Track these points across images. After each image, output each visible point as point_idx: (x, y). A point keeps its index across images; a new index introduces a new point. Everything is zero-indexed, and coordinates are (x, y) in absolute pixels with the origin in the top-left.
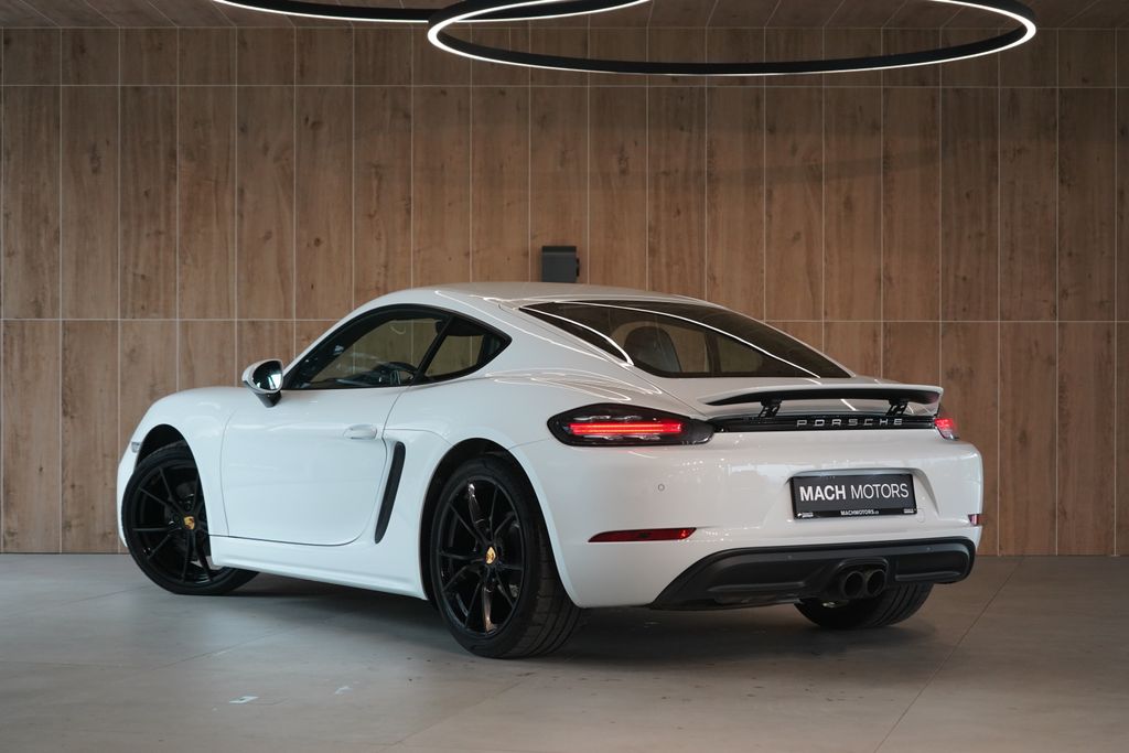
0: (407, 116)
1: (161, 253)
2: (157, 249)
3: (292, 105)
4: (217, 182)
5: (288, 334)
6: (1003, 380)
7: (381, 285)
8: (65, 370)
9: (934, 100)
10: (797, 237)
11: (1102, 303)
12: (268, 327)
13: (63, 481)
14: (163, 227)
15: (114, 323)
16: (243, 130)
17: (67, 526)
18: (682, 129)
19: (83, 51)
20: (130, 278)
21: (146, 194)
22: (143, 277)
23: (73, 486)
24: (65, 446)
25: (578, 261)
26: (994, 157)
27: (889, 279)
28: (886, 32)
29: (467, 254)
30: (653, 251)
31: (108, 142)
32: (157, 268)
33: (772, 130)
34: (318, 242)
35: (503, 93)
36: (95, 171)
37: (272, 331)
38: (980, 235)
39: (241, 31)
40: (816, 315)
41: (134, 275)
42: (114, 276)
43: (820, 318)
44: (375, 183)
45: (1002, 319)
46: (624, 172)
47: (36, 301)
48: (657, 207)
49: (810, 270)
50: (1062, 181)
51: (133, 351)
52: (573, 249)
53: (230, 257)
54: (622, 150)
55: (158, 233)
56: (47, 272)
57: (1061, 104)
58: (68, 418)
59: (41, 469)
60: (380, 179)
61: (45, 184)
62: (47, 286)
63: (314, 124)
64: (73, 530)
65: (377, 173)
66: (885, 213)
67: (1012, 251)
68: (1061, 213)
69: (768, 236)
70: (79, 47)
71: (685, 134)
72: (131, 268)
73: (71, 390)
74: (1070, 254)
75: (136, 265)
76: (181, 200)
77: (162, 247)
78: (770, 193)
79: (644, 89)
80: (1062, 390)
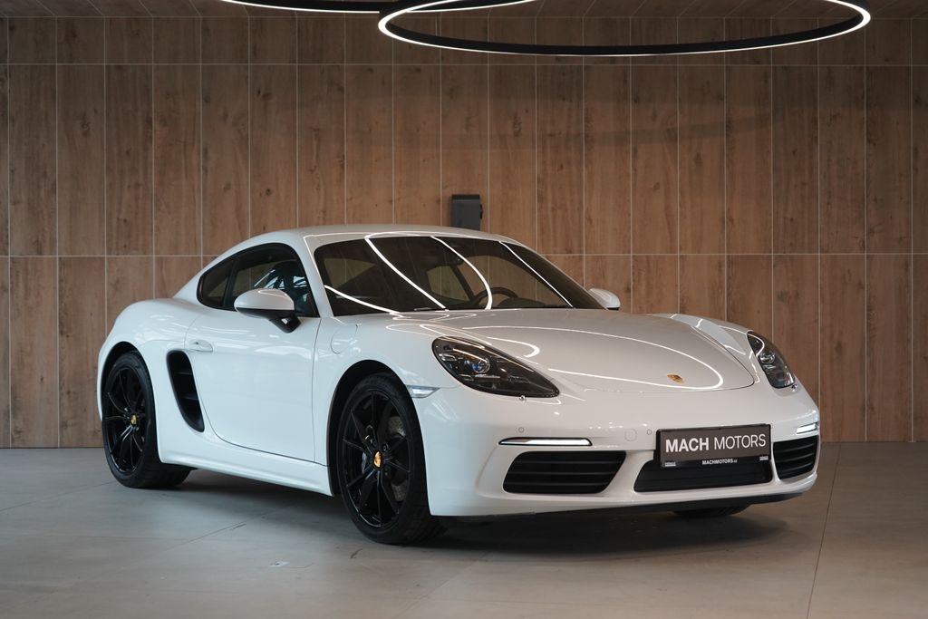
0: (341, 89)
1: (140, 202)
2: (137, 199)
3: (247, 80)
4: (185, 142)
6: (823, 301)
8: (61, 297)
9: (766, 77)
10: (657, 186)
11: (901, 239)
13: (61, 388)
14: (141, 180)
15: (102, 259)
16: (207, 100)
17: (64, 425)
18: (564, 99)
19: (74, 36)
20: (114, 222)
21: (128, 153)
22: (125, 221)
23: (69, 393)
24: (61, 360)
25: (481, 206)
26: (814, 121)
27: (731, 220)
28: (728, 21)
29: (391, 201)
30: (541, 199)
31: (96, 111)
32: (137, 214)
33: (636, 100)
34: (269, 192)
35: (418, 70)
36: (86, 134)
38: (804, 184)
39: (204, 20)
40: (672, 250)
41: (118, 219)
42: (101, 220)
43: (676, 252)
44: (315, 143)
45: (821, 252)
46: (517, 134)
47: (37, 241)
48: (544, 163)
49: (668, 213)
50: (869, 141)
51: (118, 281)
52: (477, 197)
53: (197, 204)
54: (516, 116)
55: (138, 185)
56: (46, 217)
57: (868, 79)
58: (64, 337)
59: (42, 379)
60: (319, 140)
61: (43, 145)
62: (46, 229)
63: (264, 96)
64: (69, 429)
65: (316, 135)
66: (728, 166)
67: (830, 197)
68: (868, 167)
69: (634, 185)
70: (71, 33)
71: (567, 103)
72: (115, 214)
73: (66, 314)
74: (875, 200)
75: (119, 211)
76: (156, 158)
77: (141, 196)
78: (635, 151)
79: (533, 67)
80: (870, 309)
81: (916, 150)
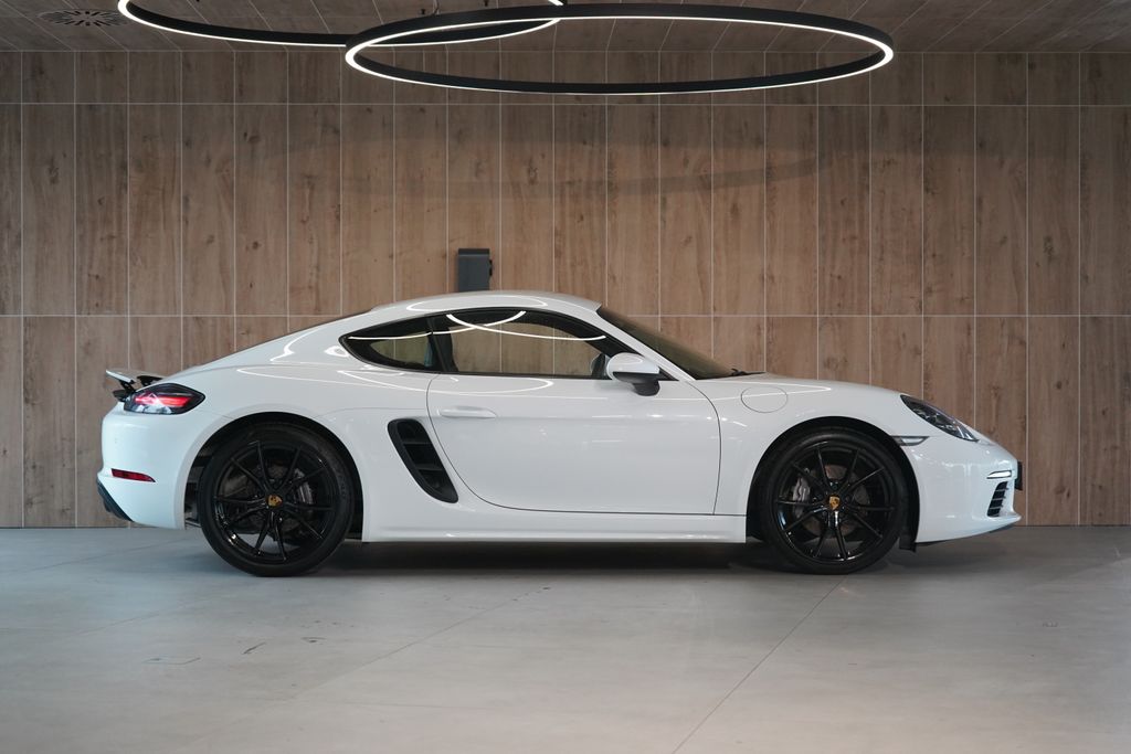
0: (336, 132)
1: (114, 258)
2: (110, 252)
3: (232, 123)
4: (164, 191)
5: (229, 329)
6: (874, 369)
7: (313, 284)
8: (26, 361)
9: (811, 118)
10: (689, 239)
11: (962, 299)
12: (210, 322)
13: (25, 462)
14: (115, 232)
15: (71, 319)
16: (188, 143)
17: (29, 503)
18: (585, 143)
19: (42, 73)
20: (85, 277)
21: (100, 201)
22: (97, 277)
23: (34, 467)
24: (26, 430)
25: (491, 262)
26: (865, 168)
27: (772, 278)
28: (768, 55)
29: (391, 257)
30: (559, 254)
31: (65, 156)
32: (110, 269)
33: (666, 144)
34: (256, 245)
35: (422, 110)
36: (54, 181)
37: (214, 326)
38: (853, 238)
39: (185, 55)
40: (705, 311)
41: (90, 275)
42: (71, 276)
43: (709, 313)
44: (307, 192)
45: (874, 313)
46: (532, 182)
48: (563, 214)
49: (701, 270)
50: (927, 190)
51: (88, 344)
52: (487, 251)
53: (177, 259)
54: (531, 161)
55: (111, 237)
56: (10, 272)
57: (926, 120)
58: (30, 405)
59: (5, 452)
60: (312, 188)
61: (7, 193)
62: (10, 285)
63: (252, 138)
64: (35, 508)
65: (309, 183)
66: (768, 218)
67: (883, 252)
68: (926, 219)
69: (663, 240)
70: (38, 70)
71: (588, 147)
72: (86, 269)
73: (34, 379)
74: (934, 255)
75: (91, 267)
76: (131, 207)
77: (115, 249)
78: (664, 200)
79: (550, 107)
80: (927, 377)
81: (980, 201)
